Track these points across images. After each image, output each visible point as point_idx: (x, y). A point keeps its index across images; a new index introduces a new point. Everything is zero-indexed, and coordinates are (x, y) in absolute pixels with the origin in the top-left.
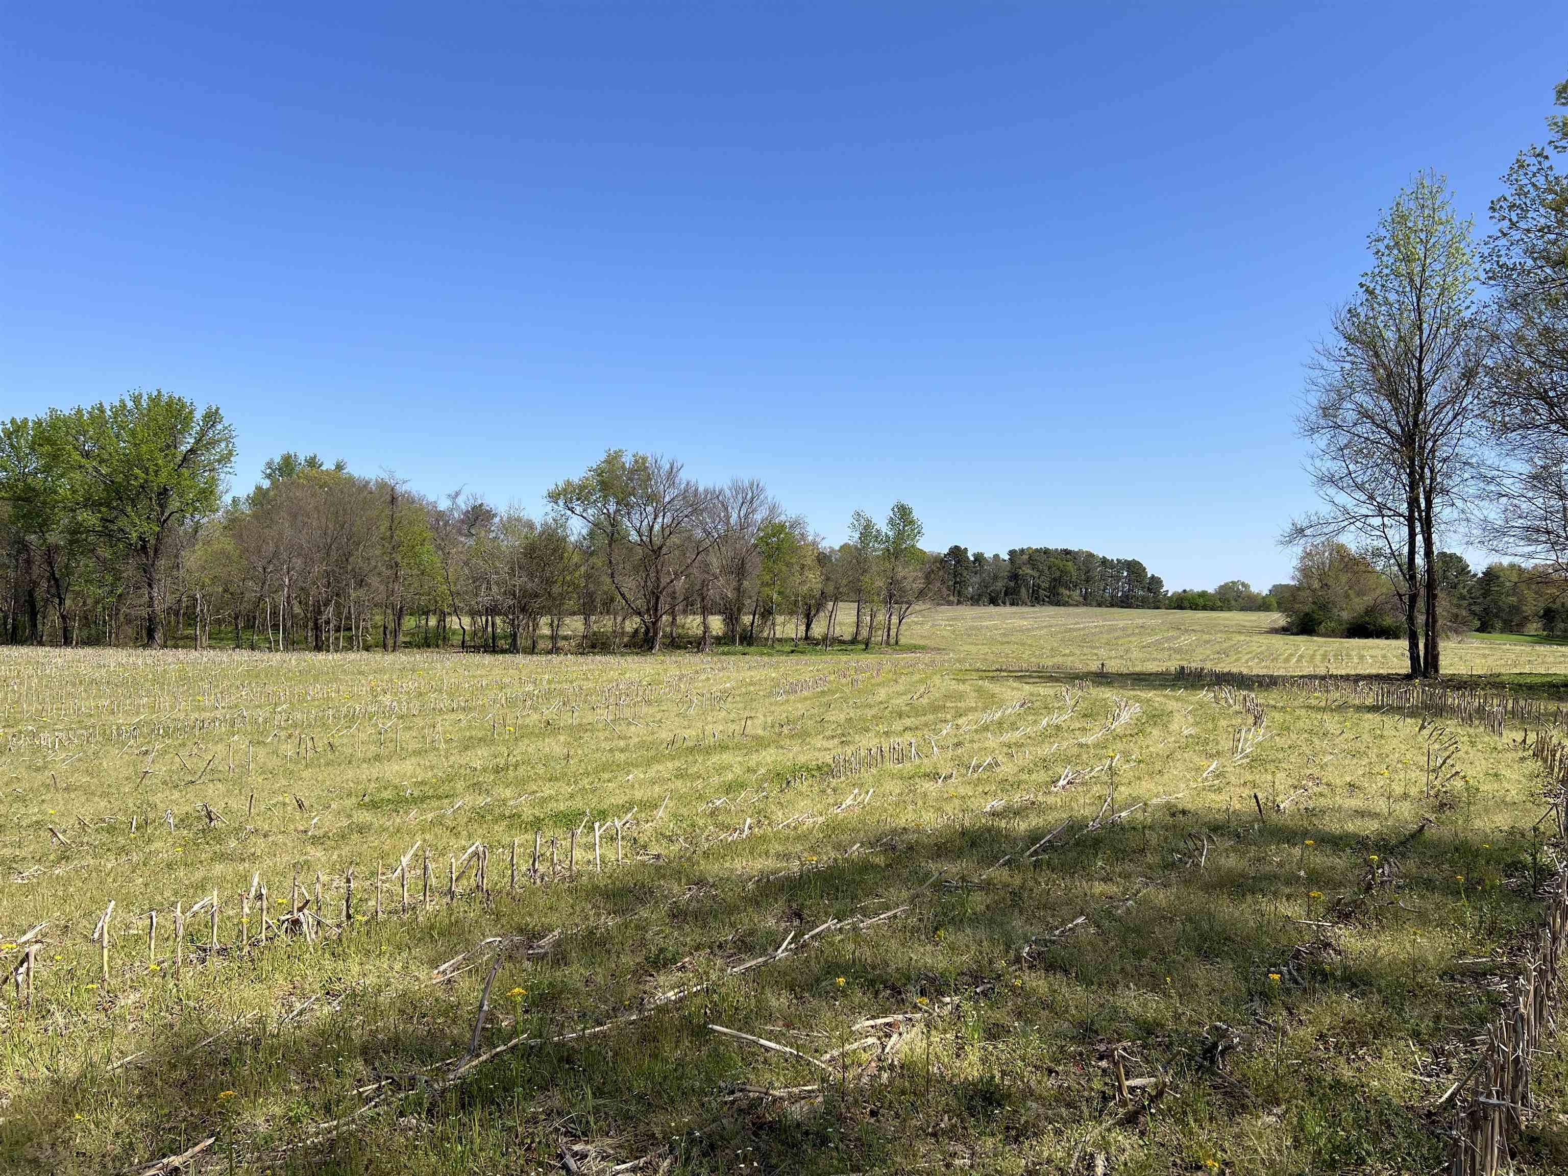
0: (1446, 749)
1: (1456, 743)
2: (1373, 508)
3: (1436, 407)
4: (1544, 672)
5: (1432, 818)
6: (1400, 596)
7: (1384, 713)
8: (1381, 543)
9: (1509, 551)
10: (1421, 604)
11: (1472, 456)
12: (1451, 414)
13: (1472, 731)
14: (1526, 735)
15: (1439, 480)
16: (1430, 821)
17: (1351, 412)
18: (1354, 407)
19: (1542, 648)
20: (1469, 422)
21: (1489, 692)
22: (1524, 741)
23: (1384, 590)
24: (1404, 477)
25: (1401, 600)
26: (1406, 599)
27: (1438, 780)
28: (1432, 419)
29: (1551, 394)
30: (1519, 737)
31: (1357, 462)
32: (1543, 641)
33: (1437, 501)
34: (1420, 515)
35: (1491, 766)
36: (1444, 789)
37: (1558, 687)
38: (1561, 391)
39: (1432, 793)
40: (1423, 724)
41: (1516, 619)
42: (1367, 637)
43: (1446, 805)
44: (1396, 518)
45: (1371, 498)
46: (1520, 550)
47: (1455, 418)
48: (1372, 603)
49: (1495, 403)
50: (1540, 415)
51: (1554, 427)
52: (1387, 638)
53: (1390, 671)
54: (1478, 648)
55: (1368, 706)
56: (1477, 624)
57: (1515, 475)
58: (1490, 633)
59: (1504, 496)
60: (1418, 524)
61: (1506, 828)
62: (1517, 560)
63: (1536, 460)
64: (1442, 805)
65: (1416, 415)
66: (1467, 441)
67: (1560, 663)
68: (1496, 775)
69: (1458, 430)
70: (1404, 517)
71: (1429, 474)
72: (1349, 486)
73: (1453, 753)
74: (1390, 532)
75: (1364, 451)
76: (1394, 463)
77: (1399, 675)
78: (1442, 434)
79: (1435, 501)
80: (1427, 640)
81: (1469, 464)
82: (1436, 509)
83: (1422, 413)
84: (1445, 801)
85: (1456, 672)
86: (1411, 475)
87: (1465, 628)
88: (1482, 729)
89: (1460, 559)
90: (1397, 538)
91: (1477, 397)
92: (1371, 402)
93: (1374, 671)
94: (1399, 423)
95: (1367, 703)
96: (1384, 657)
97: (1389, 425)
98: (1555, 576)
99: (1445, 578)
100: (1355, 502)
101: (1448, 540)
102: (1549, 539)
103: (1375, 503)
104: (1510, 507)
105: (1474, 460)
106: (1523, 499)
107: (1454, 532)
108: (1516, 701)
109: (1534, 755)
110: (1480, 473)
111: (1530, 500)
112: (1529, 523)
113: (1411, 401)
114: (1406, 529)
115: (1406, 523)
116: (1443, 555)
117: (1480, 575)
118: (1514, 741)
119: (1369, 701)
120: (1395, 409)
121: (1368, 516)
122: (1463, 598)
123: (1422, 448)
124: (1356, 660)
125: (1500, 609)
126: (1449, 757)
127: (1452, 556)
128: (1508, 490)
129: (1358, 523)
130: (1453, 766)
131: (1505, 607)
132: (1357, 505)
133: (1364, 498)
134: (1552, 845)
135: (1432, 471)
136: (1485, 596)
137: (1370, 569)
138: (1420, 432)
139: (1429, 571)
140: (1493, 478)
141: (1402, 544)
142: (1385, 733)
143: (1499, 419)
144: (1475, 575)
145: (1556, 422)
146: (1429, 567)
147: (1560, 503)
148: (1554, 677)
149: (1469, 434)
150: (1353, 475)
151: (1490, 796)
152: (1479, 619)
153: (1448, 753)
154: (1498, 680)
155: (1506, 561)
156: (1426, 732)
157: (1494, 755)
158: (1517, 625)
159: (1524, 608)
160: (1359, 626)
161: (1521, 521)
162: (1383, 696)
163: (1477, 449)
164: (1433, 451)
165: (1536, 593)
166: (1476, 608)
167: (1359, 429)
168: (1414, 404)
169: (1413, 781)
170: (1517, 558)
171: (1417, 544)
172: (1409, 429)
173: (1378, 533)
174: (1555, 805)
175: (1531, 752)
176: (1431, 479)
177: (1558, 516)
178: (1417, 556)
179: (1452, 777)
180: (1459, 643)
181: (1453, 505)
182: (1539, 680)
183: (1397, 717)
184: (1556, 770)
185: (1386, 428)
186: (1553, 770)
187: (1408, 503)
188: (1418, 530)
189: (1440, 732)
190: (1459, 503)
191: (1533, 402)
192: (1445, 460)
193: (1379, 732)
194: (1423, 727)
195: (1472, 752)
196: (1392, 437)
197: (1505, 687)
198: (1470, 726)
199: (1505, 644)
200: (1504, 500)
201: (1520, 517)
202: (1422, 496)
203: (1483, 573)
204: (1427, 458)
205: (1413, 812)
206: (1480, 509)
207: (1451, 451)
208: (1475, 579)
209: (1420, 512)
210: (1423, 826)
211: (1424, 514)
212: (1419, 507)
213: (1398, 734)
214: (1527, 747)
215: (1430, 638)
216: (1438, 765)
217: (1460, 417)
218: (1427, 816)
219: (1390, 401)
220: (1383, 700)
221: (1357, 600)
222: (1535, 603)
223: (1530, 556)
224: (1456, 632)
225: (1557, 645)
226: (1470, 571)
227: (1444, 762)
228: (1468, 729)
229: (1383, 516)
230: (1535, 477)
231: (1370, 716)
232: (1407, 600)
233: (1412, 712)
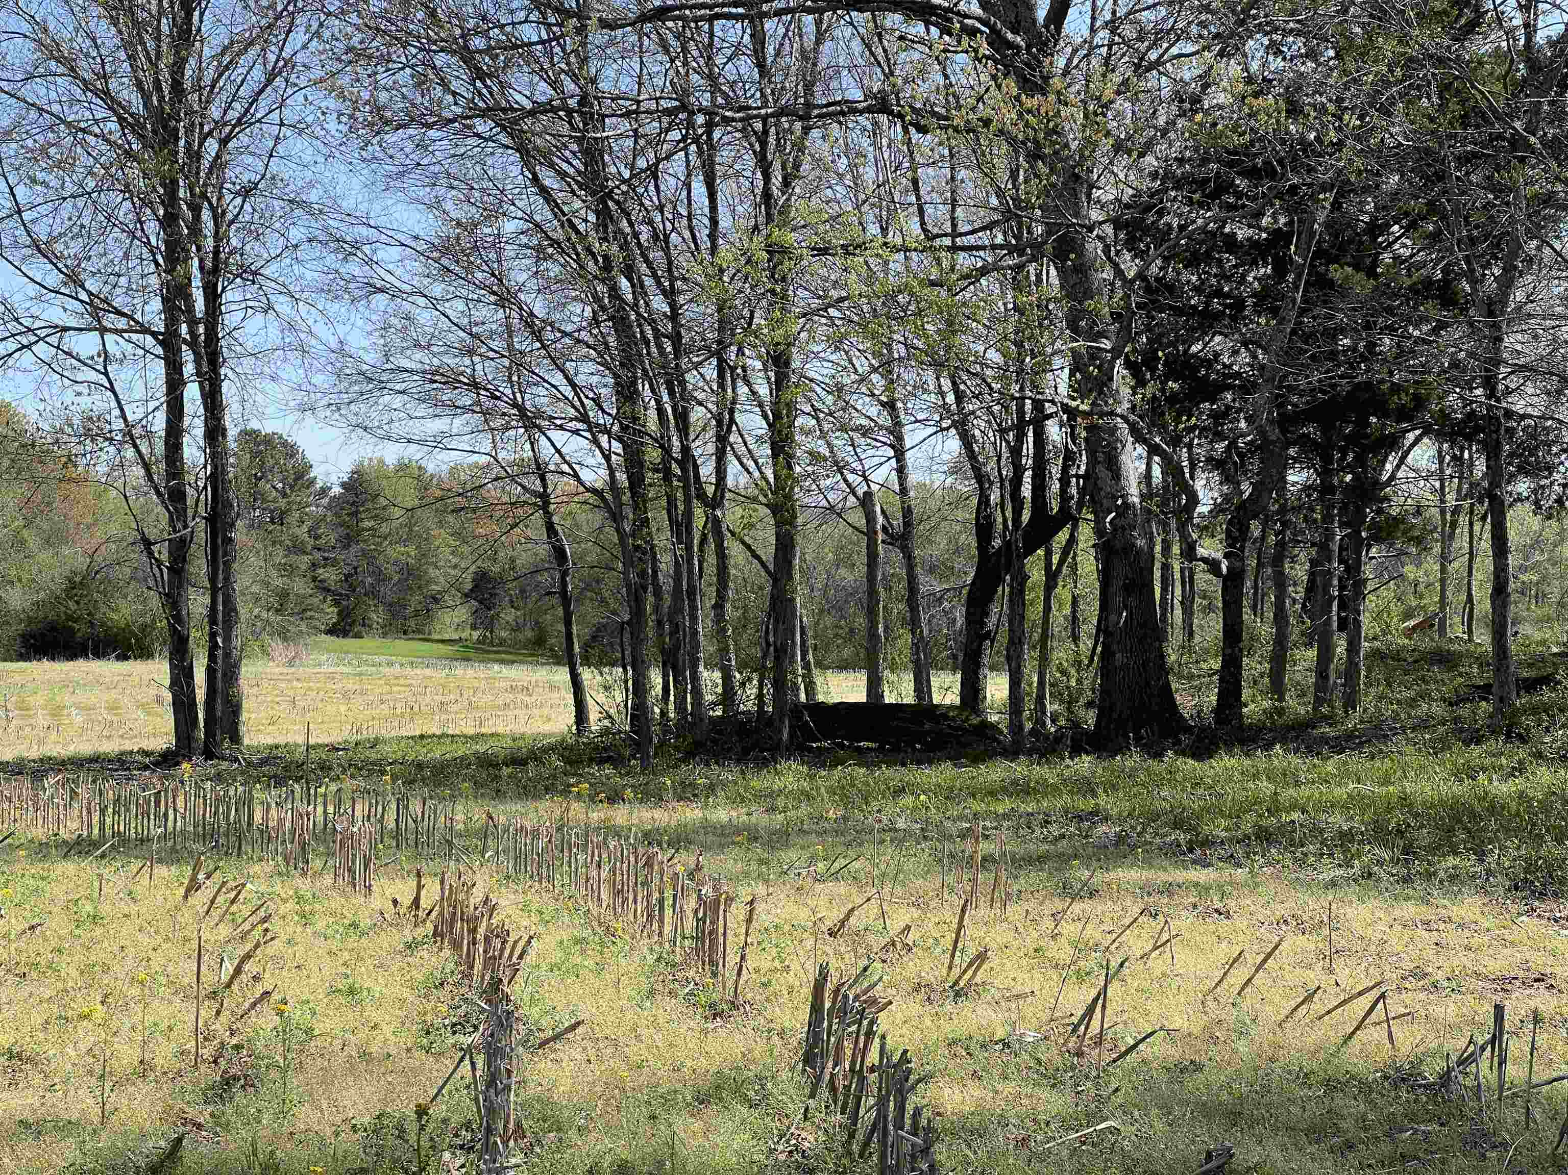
0: (244, 937)
1: (265, 920)
2: (79, 307)
3: (225, 49)
4: (471, 731)
5: (204, 1118)
6: (148, 544)
7: (103, 856)
8: (101, 402)
9: (397, 429)
10: (199, 567)
11: (311, 185)
12: (258, 74)
13: (304, 885)
14: (420, 887)
15: (234, 242)
16: (199, 1126)
17: (20, 41)
18: (25, 28)
19: (470, 672)
20: (299, 97)
21: (348, 784)
22: (416, 902)
23: (114, 529)
24: (152, 227)
25: (151, 554)
26: (162, 552)
27: (223, 1018)
28: (215, 82)
29: (478, 43)
30: (404, 891)
31: (34, 181)
32: (472, 654)
33: (231, 296)
34: (191, 332)
35: (343, 970)
36: (234, 1041)
37: (496, 766)
38: (498, 41)
39: (207, 1052)
40: (194, 878)
41: (415, 600)
42: (72, 657)
43: (236, 1078)
44: (135, 337)
45: (73, 279)
46: (418, 429)
47: (269, 82)
48: (82, 563)
49: (358, 54)
50: (454, 94)
51: (482, 126)
52: (123, 657)
53: (128, 746)
54: (331, 677)
55: (65, 842)
56: (331, 613)
57: (402, 238)
58: (358, 636)
59: (381, 290)
60: (187, 356)
61: (366, 1120)
62: (414, 452)
63: (448, 206)
64: (228, 1081)
65: (178, 68)
66: (297, 145)
67: (506, 706)
68: (352, 991)
69: (275, 116)
70: (154, 334)
71: (211, 224)
72: (16, 244)
73: (257, 946)
74: (121, 376)
75: (52, 151)
76: (127, 186)
77: (146, 753)
78: (239, 121)
79: (228, 296)
80: (212, 657)
81: (302, 204)
82: (230, 319)
83: (192, 61)
84: (233, 1071)
85: (281, 740)
86: (169, 221)
87: (303, 626)
88: (328, 880)
89: (290, 450)
90: (139, 392)
91: (317, 34)
92: (68, 19)
93: (85, 748)
94: (139, 85)
95: (64, 835)
96: (113, 708)
97: (113, 85)
98: (493, 492)
99: (257, 496)
100: (32, 290)
101: (259, 398)
102: (479, 403)
103: (84, 296)
104: (394, 321)
105: (313, 196)
106: (422, 301)
107: (273, 379)
108: (402, 802)
109: (435, 934)
110: (325, 229)
111: (434, 303)
112: (436, 362)
113: (165, 28)
114: (159, 369)
115: (159, 351)
116: (250, 437)
117: (337, 490)
118: (395, 902)
119: (71, 828)
120: (127, 45)
121: (65, 329)
122: (297, 548)
123: (195, 156)
124: (42, 720)
125: (381, 577)
126: (248, 956)
127: (268, 441)
128: (388, 277)
129: (41, 349)
130: (256, 978)
131: (390, 570)
132: (39, 298)
133: (53, 279)
134: (462, 1147)
135: (217, 218)
136: (347, 541)
137: (72, 473)
138: (190, 113)
139: (216, 479)
140: (356, 245)
141: (152, 405)
142: (105, 909)
143: (365, 95)
144: (324, 491)
145: (484, 114)
146: (215, 467)
147: (501, 314)
148: (491, 742)
149: (300, 128)
150: (26, 216)
151: (338, 1043)
152: (336, 603)
153: (249, 946)
154: (373, 755)
155: (391, 454)
156: (200, 899)
157: (352, 943)
158: (417, 613)
159: (432, 572)
160: (53, 627)
161: (418, 355)
162: (103, 811)
163: (320, 167)
164: (218, 164)
165: (456, 534)
166: (330, 575)
167: (36, 91)
168: (171, 35)
169: (164, 1026)
170: (413, 447)
171: (188, 408)
172: (161, 99)
173: (93, 376)
174: (468, 1051)
175: (430, 927)
176: (217, 236)
177: (494, 345)
178: (186, 439)
179: (254, 1005)
180: (291, 664)
181: (269, 307)
182: (461, 751)
183: (135, 865)
184: (478, 966)
185: (105, 95)
186: (472, 967)
187: (165, 300)
188: (189, 369)
189: (232, 895)
190: (283, 305)
191: (440, 60)
192: (246, 192)
193: (89, 908)
194: (194, 886)
195: (304, 935)
196: (121, 120)
197: (383, 772)
198: (304, 873)
199: (390, 664)
200: (380, 300)
201: (417, 345)
202: (197, 282)
203: (343, 485)
204: (205, 185)
205: (159, 1107)
206: (329, 322)
207: (261, 168)
208: (325, 501)
209: (193, 323)
210: (179, 1140)
211: (201, 329)
212: (190, 309)
213: (134, 908)
214: (422, 914)
215: (220, 652)
216: (225, 978)
217: (279, 81)
218: (192, 1112)
219: (115, 22)
220: (102, 824)
221: (44, 556)
222: (455, 561)
223: (438, 443)
224: (284, 635)
225: (502, 662)
226: (313, 482)
227: (238, 971)
228: (299, 881)
229: (103, 331)
230: (445, 248)
231: (69, 867)
232: (164, 557)
233: (173, 850)
